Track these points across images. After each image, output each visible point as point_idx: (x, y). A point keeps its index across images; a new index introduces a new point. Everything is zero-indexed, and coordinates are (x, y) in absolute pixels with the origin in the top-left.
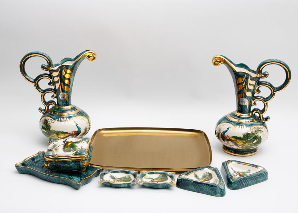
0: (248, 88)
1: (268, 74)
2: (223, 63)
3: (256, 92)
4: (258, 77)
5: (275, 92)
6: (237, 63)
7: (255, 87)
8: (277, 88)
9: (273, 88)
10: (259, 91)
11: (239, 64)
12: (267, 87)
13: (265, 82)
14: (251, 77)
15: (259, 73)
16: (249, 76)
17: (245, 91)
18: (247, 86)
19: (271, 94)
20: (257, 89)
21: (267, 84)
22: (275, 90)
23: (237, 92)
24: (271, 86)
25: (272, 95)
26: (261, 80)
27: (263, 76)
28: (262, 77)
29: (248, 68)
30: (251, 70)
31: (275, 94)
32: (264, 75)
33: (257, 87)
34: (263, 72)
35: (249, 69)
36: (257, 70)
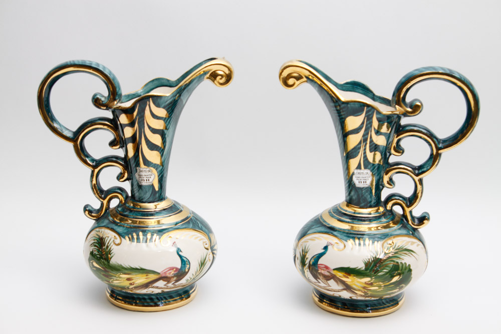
0: (371, 141)
1: (422, 104)
2: (307, 81)
3: (393, 151)
4: (398, 113)
5: (440, 152)
6: (341, 82)
7: (390, 140)
8: (444, 141)
9: (435, 139)
10: (399, 150)
11: (347, 83)
12: (420, 137)
13: (415, 126)
14: (379, 112)
15: (398, 103)
16: (373, 112)
17: (365, 149)
18: (371, 137)
19: (432, 155)
20: (394, 144)
21: (421, 130)
22: (440, 146)
23: (345, 155)
24: (431, 135)
25: (433, 159)
26: (404, 121)
27: (409, 110)
28: (406, 114)
29: (371, 92)
30: (377, 97)
31: (440, 155)
32: (411, 107)
33: (396, 140)
34: (408, 99)
35: (374, 95)
36: (393, 95)
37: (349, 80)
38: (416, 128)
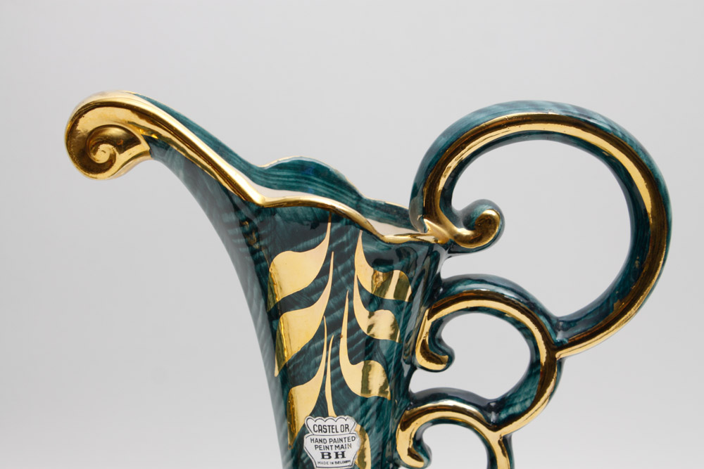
0: (354, 328)
1: (501, 215)
2: (150, 153)
3: (420, 359)
4: (430, 239)
5: (558, 355)
6: (264, 161)
7: (412, 325)
8: (569, 323)
9: (542, 318)
10: (439, 354)
11: (280, 167)
12: (500, 314)
13: (481, 281)
14: (371, 236)
15: (429, 212)
16: (355, 236)
17: (336, 354)
18: (352, 315)
19: (535, 363)
20: (424, 334)
21: (501, 291)
22: (560, 337)
23: (277, 373)
24: (531, 307)
25: (539, 378)
26: (450, 267)
27: (465, 232)
28: (455, 246)
29: (352, 190)
30: (369, 203)
31: (560, 363)
32: (468, 227)
33: (428, 324)
34: (460, 202)
35: (359, 198)
36: (415, 193)
37: (286, 158)
38: (484, 288)
